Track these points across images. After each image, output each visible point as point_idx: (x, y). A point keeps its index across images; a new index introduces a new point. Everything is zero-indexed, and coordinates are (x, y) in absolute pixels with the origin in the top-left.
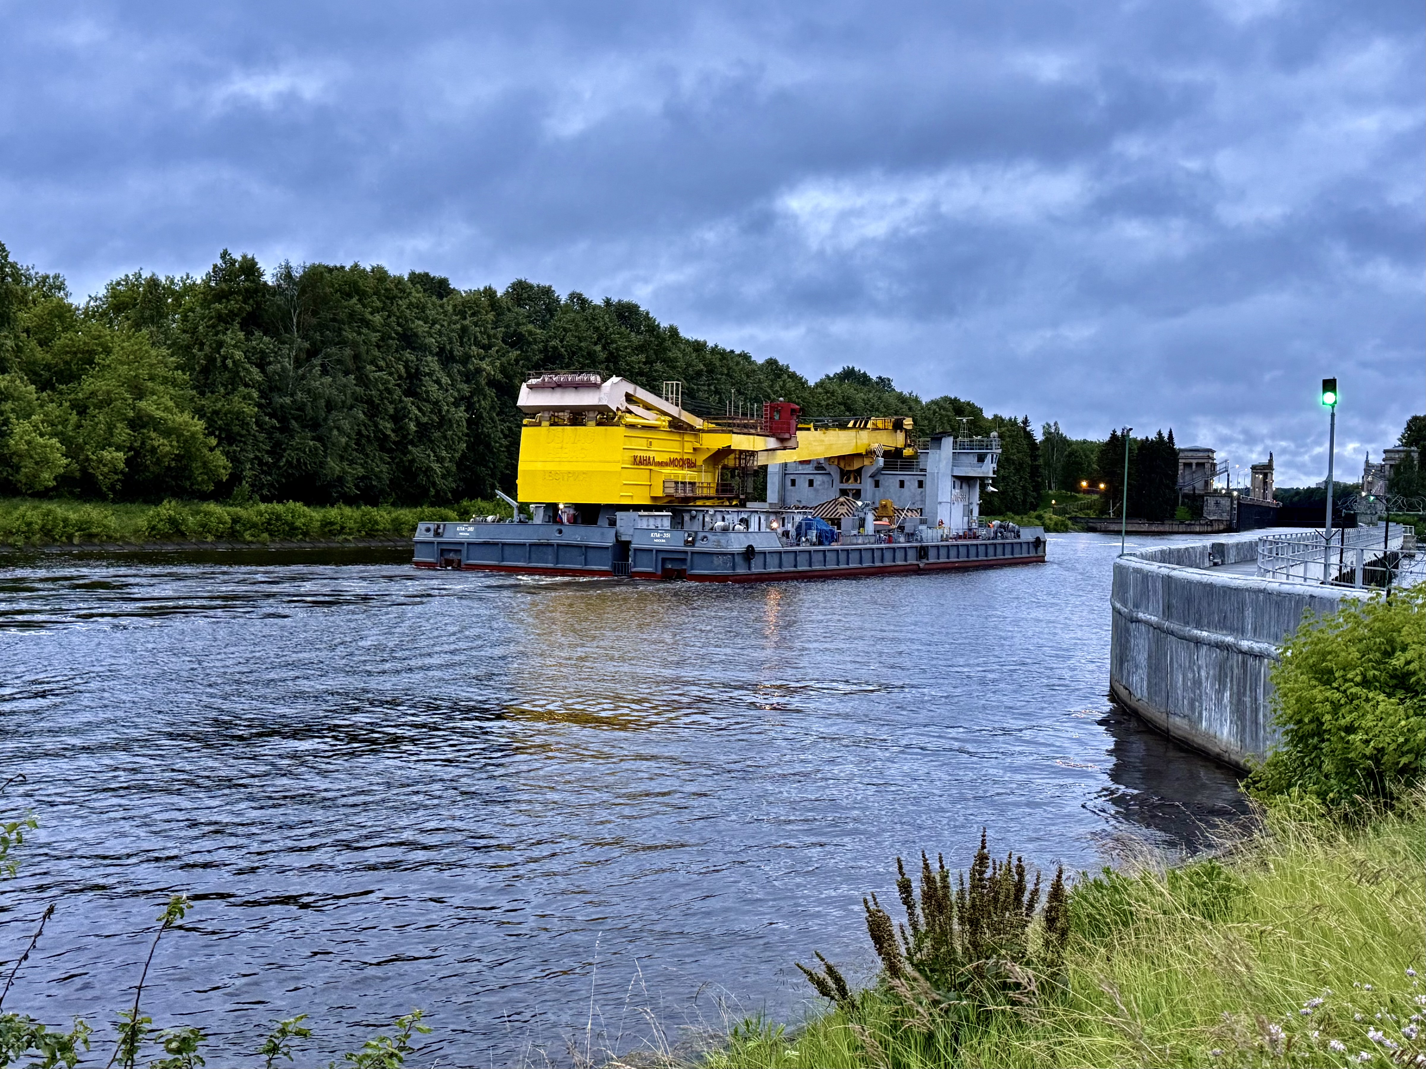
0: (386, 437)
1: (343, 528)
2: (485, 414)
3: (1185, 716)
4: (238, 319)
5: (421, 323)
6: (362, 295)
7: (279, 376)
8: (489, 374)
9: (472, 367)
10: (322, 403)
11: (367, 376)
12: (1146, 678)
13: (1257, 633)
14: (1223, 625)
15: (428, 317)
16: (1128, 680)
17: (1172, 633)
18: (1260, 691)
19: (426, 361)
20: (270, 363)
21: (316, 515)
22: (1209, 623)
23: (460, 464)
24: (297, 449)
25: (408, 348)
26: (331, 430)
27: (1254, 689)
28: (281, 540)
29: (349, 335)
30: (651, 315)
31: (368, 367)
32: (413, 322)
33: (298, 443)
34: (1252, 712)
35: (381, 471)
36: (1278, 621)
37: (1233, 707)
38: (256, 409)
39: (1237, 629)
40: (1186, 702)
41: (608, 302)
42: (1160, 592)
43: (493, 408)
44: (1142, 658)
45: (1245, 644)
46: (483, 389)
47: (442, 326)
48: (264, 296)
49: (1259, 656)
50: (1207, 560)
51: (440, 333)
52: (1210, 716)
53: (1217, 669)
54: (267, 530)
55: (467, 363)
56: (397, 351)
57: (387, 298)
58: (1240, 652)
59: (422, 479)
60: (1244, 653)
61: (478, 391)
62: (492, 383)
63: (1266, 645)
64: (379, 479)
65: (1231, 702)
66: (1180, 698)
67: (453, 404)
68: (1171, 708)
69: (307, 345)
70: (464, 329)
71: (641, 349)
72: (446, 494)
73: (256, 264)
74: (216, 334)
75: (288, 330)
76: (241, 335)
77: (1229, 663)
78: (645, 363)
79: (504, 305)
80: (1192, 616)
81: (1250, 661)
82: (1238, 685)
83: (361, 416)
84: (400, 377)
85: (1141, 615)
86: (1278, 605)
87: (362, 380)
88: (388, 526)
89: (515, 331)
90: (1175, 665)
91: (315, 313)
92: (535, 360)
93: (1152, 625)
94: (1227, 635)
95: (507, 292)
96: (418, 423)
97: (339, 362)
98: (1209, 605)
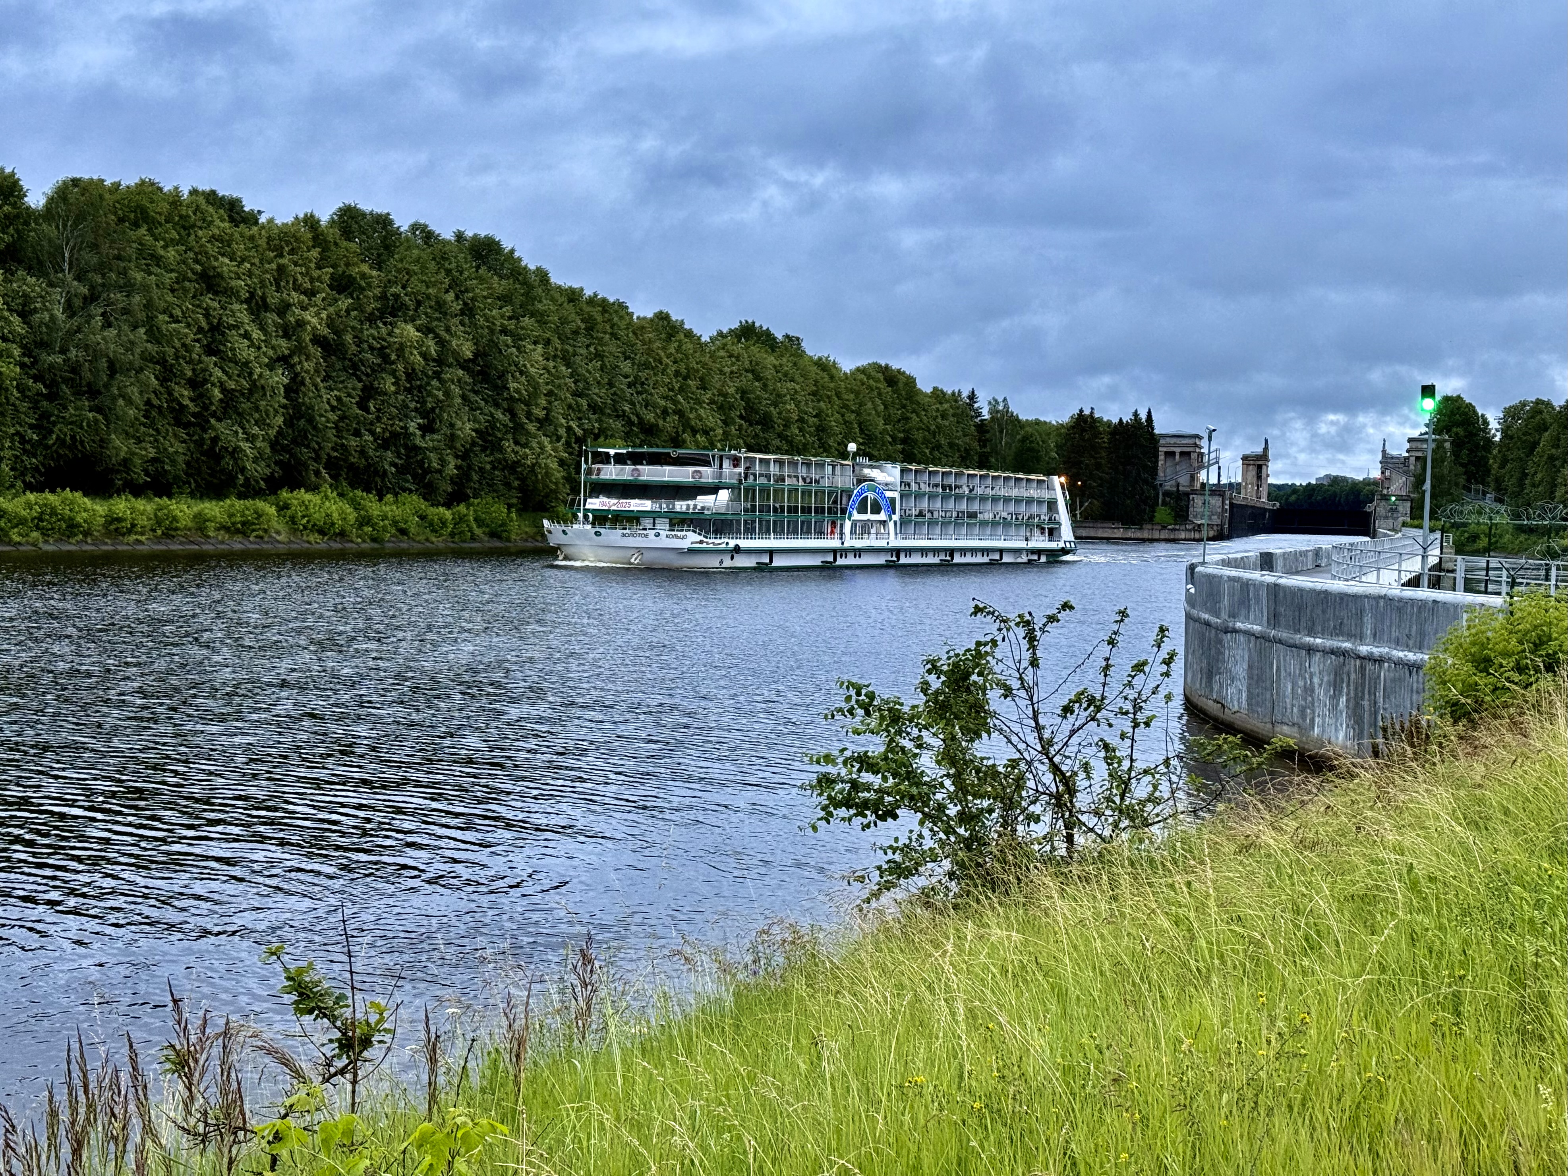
0: (183, 407)
1: (133, 525)
2: (308, 379)
3: (1294, 724)
5: (227, 261)
6: (152, 223)
7: (47, 327)
8: (314, 328)
9: (292, 319)
10: (103, 364)
11: (159, 329)
12: (1244, 689)
13: (1377, 637)
14: (1339, 631)
15: (234, 253)
16: (1219, 692)
17: (1280, 642)
18: (1380, 694)
19: (232, 311)
20: (35, 311)
21: (100, 508)
22: (1323, 630)
23: (274, 445)
24: (71, 423)
25: (209, 292)
26: (114, 399)
27: (1373, 693)
28: (56, 541)
29: (138, 276)
30: (517, 254)
31: (161, 317)
32: (217, 259)
33: (71, 415)
34: (1370, 715)
35: (177, 452)
36: (1399, 626)
37: (1350, 712)
38: (18, 369)
39: (1355, 636)
40: (1295, 710)
41: (460, 236)
42: (1265, 602)
43: (317, 371)
44: (1241, 670)
45: (1364, 649)
46: (307, 346)
47: (252, 264)
48: (26, 223)
49: (1379, 661)
51: (250, 274)
52: (1324, 722)
53: (1332, 676)
54: (38, 528)
55: (284, 313)
56: (194, 297)
57: (184, 228)
58: (1359, 657)
59: (228, 463)
60: (1364, 658)
61: (299, 349)
62: (317, 340)
63: (1387, 650)
64: (173, 462)
65: (1347, 707)
66: (1289, 706)
67: (266, 365)
68: (1278, 717)
70: (281, 269)
71: (505, 299)
72: (257, 482)
73: (18, 180)
75: (58, 268)
77: (1346, 669)
78: (510, 318)
79: (330, 238)
80: (1303, 624)
81: (1369, 666)
82: (1356, 689)
83: (154, 381)
85: (1239, 625)
87: (155, 336)
88: (190, 524)
89: (344, 272)
90: (1283, 674)
91: (94, 247)
92: (369, 309)
93: (1254, 635)
94: (1343, 641)
95: (332, 222)
96: (224, 390)
97: (126, 311)
98: (1324, 612)
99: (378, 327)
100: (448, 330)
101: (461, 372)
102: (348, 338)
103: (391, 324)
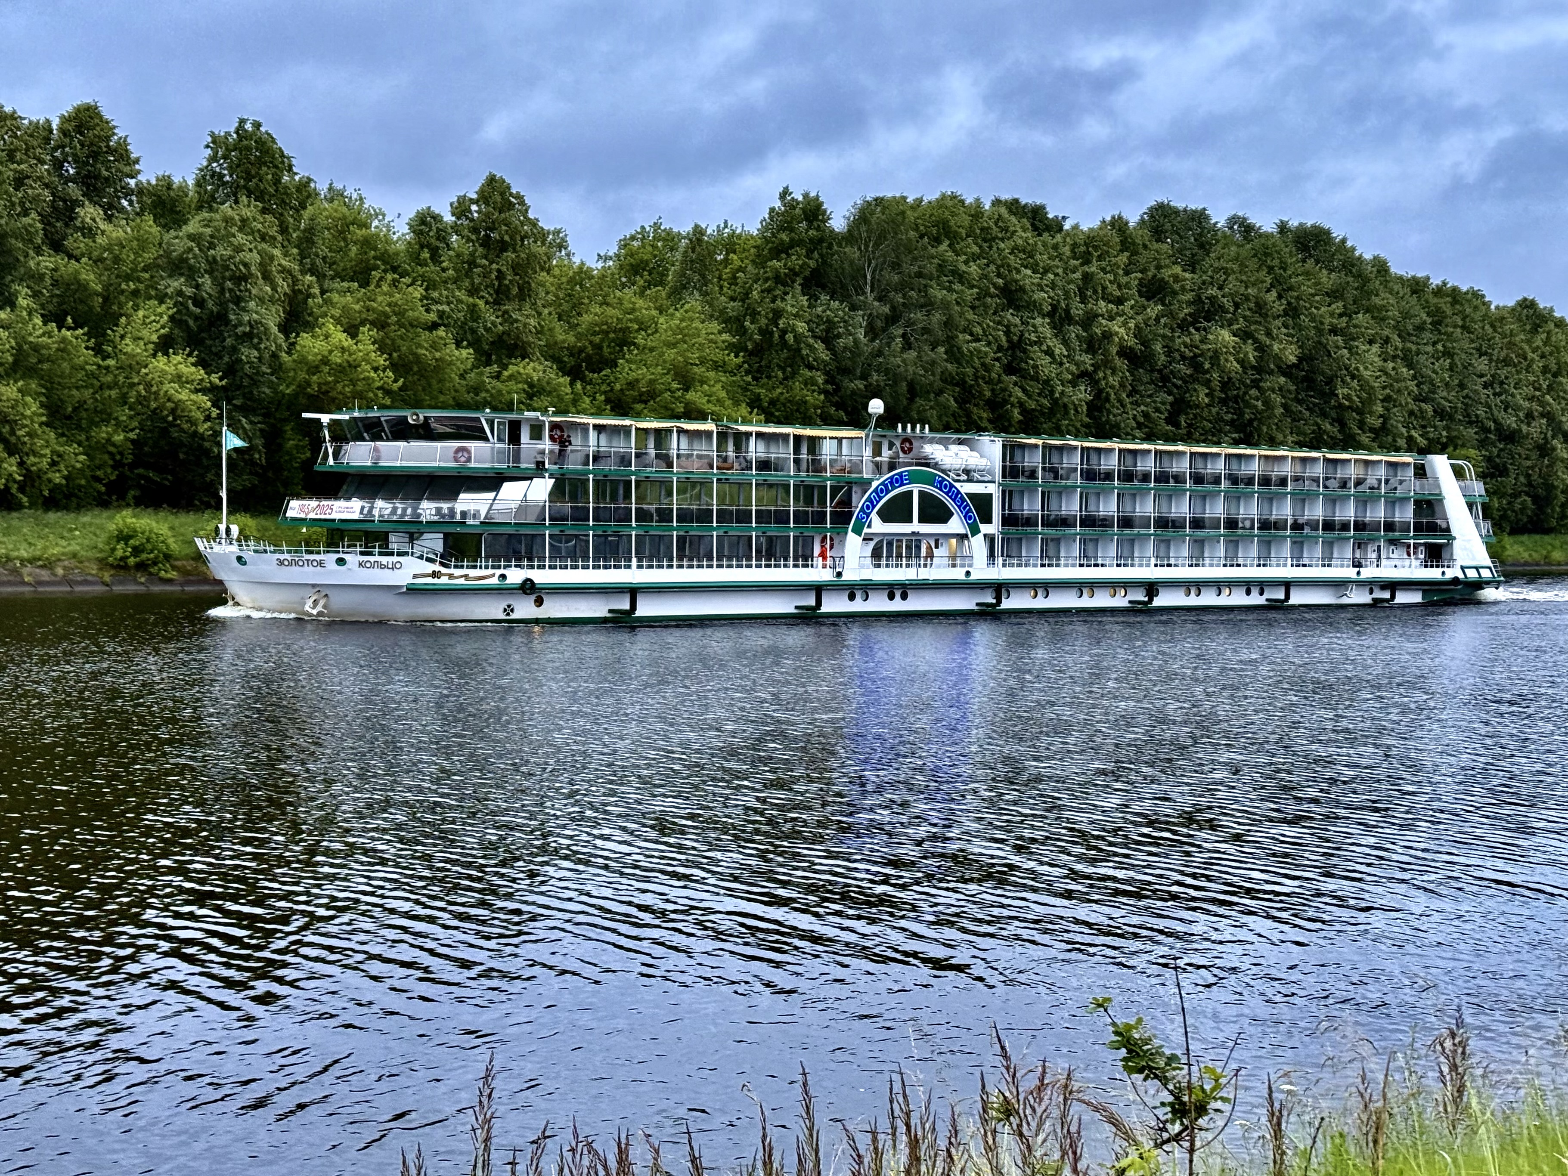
2: (1113, 396)
4: (799, 280)
5: (1029, 272)
6: (953, 237)
7: (850, 351)
8: (1121, 339)
9: (1098, 331)
11: (959, 349)
15: (1037, 265)
19: (1034, 326)
20: (839, 336)
25: (1010, 307)
29: (938, 294)
30: (1349, 244)
31: (961, 336)
32: (1018, 271)
38: (822, 397)
41: (1283, 228)
43: (1122, 385)
46: (1112, 361)
47: (1056, 275)
48: (830, 247)
51: (1053, 286)
55: (1090, 325)
56: (995, 313)
57: (985, 240)
61: (1107, 363)
62: (1124, 352)
67: (1069, 382)
69: (886, 309)
70: (1087, 277)
71: (1335, 294)
73: (822, 203)
74: (773, 301)
75: (860, 290)
76: (804, 300)
78: (1341, 315)
79: (1139, 241)
84: (1000, 348)
87: (954, 355)
89: (1155, 276)
91: (896, 266)
92: (1182, 315)
95: (1142, 222)
96: (1024, 411)
97: (926, 330)
99: (1190, 334)
100: (1269, 334)
101: (1282, 380)
102: (1158, 347)
103: (1205, 329)
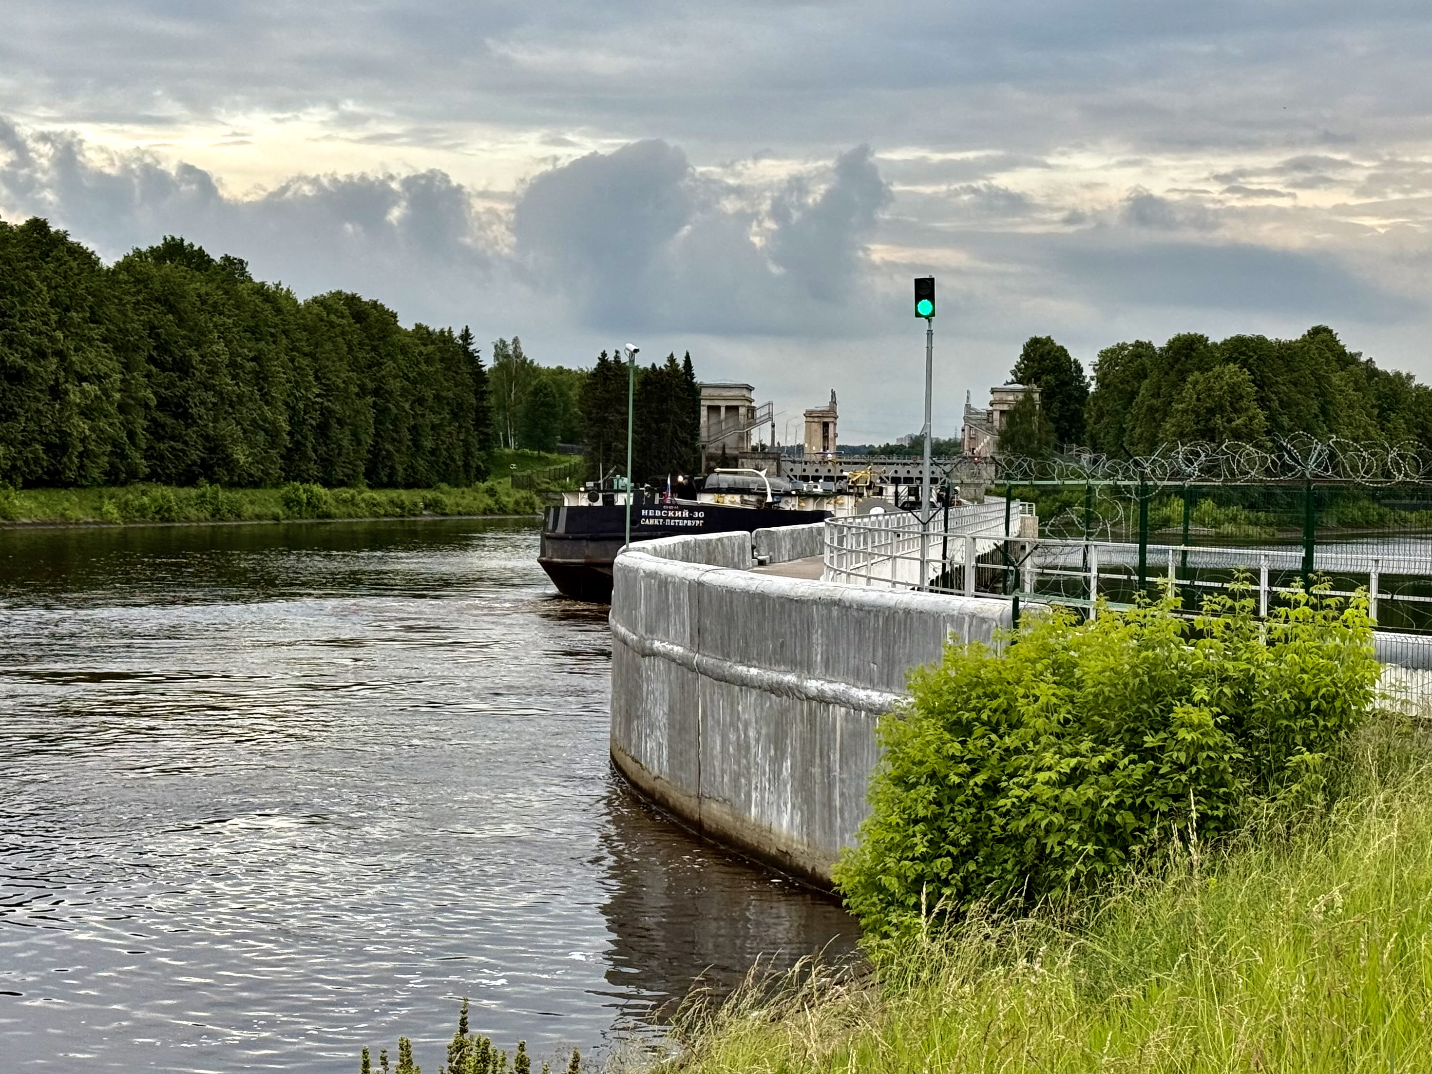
3: (725, 801)
12: (665, 743)
13: (830, 669)
14: (780, 657)
16: (638, 746)
17: (705, 673)
18: (835, 757)
22: (759, 655)
27: (826, 755)
34: (823, 789)
36: (860, 648)
37: (796, 784)
39: (801, 663)
40: (726, 779)
42: (687, 608)
44: (660, 713)
45: (813, 685)
49: (833, 703)
50: (749, 556)
52: (763, 798)
53: (772, 726)
58: (807, 697)
60: (813, 699)
63: (843, 686)
65: (792, 776)
66: (718, 773)
68: (706, 790)
77: (790, 716)
80: (734, 645)
81: (820, 710)
82: (803, 750)
85: (657, 644)
86: (859, 622)
90: (710, 722)
93: (674, 660)
94: (786, 672)
98: (760, 626)
